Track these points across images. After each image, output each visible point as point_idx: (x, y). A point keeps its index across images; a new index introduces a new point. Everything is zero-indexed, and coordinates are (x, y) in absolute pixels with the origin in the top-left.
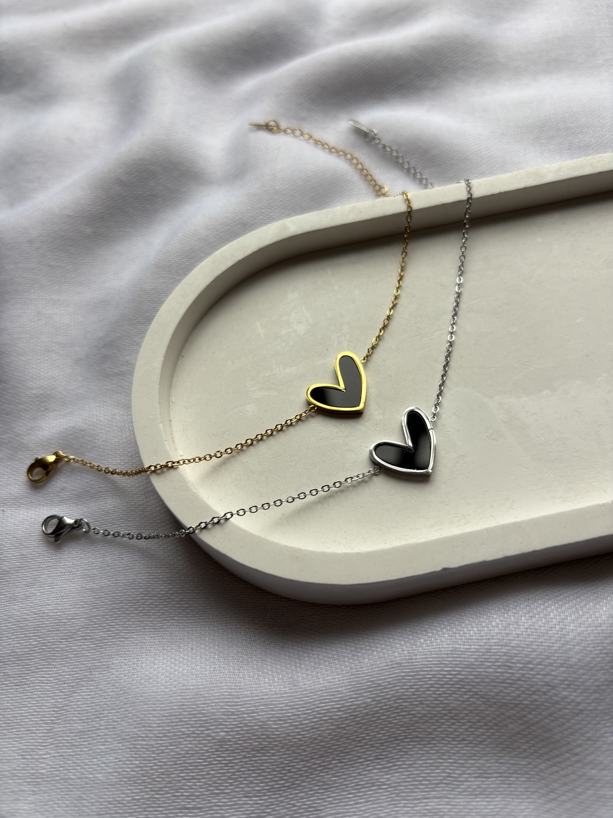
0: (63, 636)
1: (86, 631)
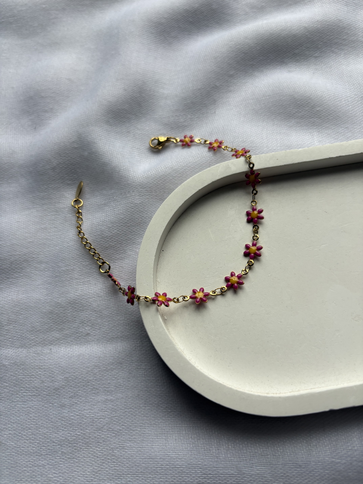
0: (95, 429)
1: (109, 426)
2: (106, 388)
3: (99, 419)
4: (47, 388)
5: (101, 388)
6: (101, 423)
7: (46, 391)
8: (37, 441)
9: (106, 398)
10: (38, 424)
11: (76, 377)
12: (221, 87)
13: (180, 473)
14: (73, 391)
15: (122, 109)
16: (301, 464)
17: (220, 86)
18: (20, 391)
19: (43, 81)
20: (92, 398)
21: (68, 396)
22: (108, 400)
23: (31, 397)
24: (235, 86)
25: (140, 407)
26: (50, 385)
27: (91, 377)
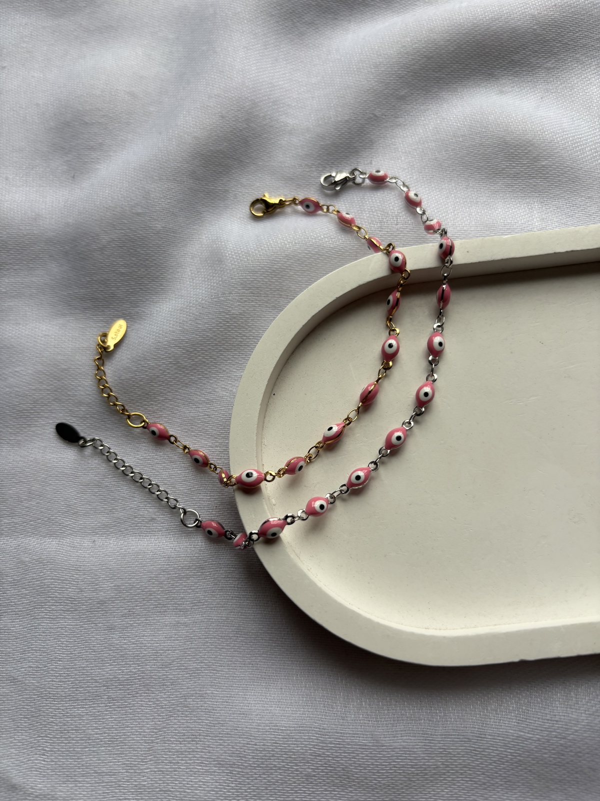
2: (178, 604)
3: (166, 650)
4: (88, 600)
5: (171, 604)
6: (168, 657)
7: (86, 605)
8: (70, 678)
9: (177, 620)
10: (73, 654)
11: (133, 585)
12: (384, 117)
13: (286, 738)
14: (127, 607)
15: (217, 150)
16: (471, 737)
17: (382, 115)
18: (47, 602)
19: (87, 94)
20: (156, 618)
21: (119, 614)
22: (181, 623)
23: (63, 613)
24: (407, 116)
25: (229, 636)
26: (92, 595)
27: (155, 586)
